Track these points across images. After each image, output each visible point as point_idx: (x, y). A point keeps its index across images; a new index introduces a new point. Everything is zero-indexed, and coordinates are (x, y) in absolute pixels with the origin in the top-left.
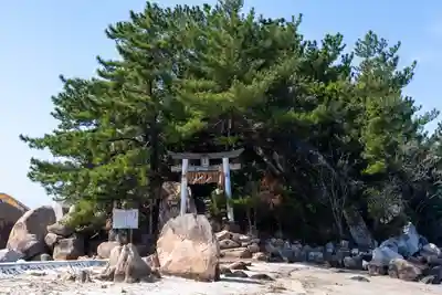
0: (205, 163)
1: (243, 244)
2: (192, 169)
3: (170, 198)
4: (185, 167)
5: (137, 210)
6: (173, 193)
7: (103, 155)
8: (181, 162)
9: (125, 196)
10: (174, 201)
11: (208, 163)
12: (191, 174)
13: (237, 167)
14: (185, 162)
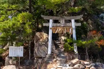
0: (62, 22)
1: (87, 67)
2: (55, 25)
3: (41, 40)
4: (51, 24)
5: (23, 47)
6: (41, 38)
7: (4, 16)
8: (48, 21)
9: (14, 39)
10: (43, 42)
11: (64, 22)
12: (54, 28)
14: (51, 21)
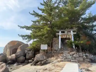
0: (66, 32)
2: (62, 34)
4: (60, 33)
5: (47, 45)
13: (75, 33)
